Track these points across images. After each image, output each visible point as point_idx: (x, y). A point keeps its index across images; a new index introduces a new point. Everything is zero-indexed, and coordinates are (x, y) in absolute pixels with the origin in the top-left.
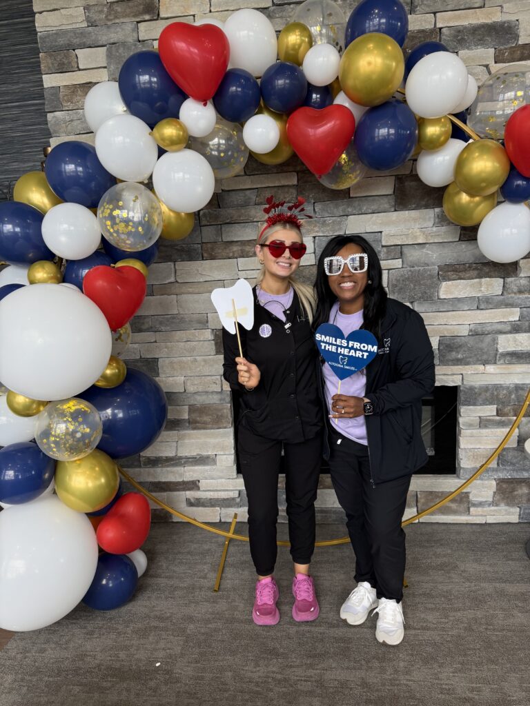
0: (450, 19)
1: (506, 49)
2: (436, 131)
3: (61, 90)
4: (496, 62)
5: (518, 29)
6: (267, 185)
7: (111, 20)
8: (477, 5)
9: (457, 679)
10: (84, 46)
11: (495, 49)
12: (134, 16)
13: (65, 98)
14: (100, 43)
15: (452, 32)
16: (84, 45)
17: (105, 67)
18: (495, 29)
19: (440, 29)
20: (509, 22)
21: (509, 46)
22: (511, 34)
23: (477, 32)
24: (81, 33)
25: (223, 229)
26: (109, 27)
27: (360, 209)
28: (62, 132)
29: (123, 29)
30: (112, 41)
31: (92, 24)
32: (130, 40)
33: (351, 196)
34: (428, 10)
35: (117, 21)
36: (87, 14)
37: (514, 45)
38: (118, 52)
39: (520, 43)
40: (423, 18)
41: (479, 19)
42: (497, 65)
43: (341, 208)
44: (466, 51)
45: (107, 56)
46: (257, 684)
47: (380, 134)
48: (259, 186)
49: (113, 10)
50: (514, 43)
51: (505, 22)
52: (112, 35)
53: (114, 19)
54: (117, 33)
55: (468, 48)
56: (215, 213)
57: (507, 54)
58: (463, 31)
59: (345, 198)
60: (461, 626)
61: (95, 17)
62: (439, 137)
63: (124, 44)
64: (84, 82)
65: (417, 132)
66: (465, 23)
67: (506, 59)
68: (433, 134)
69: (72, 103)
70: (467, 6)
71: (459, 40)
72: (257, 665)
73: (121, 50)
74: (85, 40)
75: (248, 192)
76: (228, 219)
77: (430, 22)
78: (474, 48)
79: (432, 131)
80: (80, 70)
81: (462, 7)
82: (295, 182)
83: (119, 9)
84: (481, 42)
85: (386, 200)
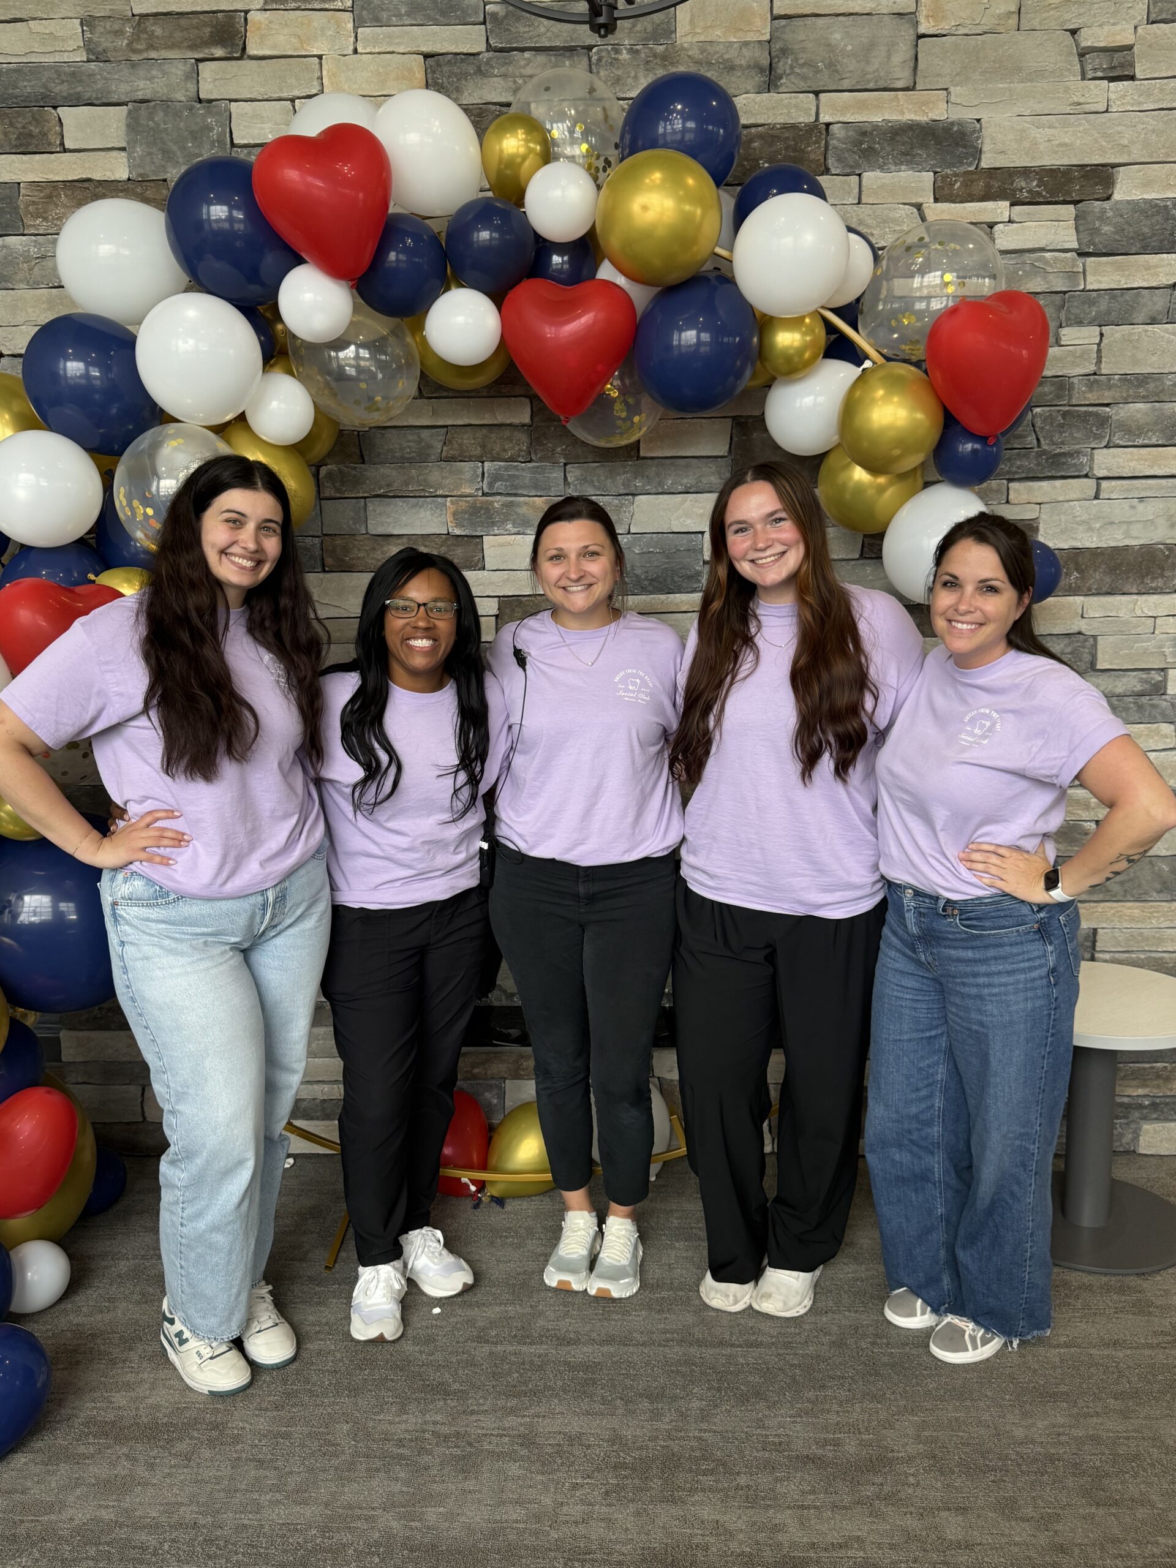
0: (845, 108)
1: (956, 175)
2: (793, 341)
3: (23, 191)
4: (936, 200)
5: (978, 138)
6: (466, 421)
7: (140, 52)
8: (900, 84)
9: (798, 1427)
10: (76, 101)
11: (935, 173)
12: (193, 47)
13: (30, 208)
14: (114, 98)
15: (850, 133)
16: (78, 99)
17: (123, 149)
18: (934, 134)
19: (828, 125)
20: (960, 123)
21: (962, 169)
22: (965, 147)
23: (898, 138)
24: (72, 74)
25: (370, 507)
26: (134, 65)
27: (661, 484)
28: (21, 281)
29: (164, 73)
30: (140, 95)
31: (96, 55)
32: (180, 96)
33: (642, 454)
34: (803, 86)
35: (153, 54)
36: (88, 35)
37: (972, 168)
38: (153, 120)
39: (984, 164)
40: (793, 101)
41: (903, 113)
42: (939, 205)
43: (620, 479)
44: (878, 173)
45: (128, 126)
46: (400, 1443)
47: (683, 343)
48: (449, 422)
49: (145, 31)
50: (970, 165)
51: (952, 124)
52: (142, 84)
53: (147, 49)
54: (151, 79)
55: (881, 168)
56: (354, 472)
57: (958, 184)
58: (871, 133)
59: (630, 457)
60: (826, 1340)
61: (105, 43)
62: (800, 351)
63: (166, 103)
64: (75, 178)
65: (755, 340)
66: (877, 118)
67: (958, 196)
68: (790, 347)
69: (45, 219)
70: (881, 85)
71: (863, 151)
72: (403, 1411)
73: (159, 116)
74: (79, 89)
75: (425, 434)
76: (380, 489)
77: (807, 111)
78: (893, 168)
79: (786, 339)
80: (65, 151)
81: (871, 86)
82: (527, 419)
83: (158, 31)
84: (907, 158)
85: (712, 467)
